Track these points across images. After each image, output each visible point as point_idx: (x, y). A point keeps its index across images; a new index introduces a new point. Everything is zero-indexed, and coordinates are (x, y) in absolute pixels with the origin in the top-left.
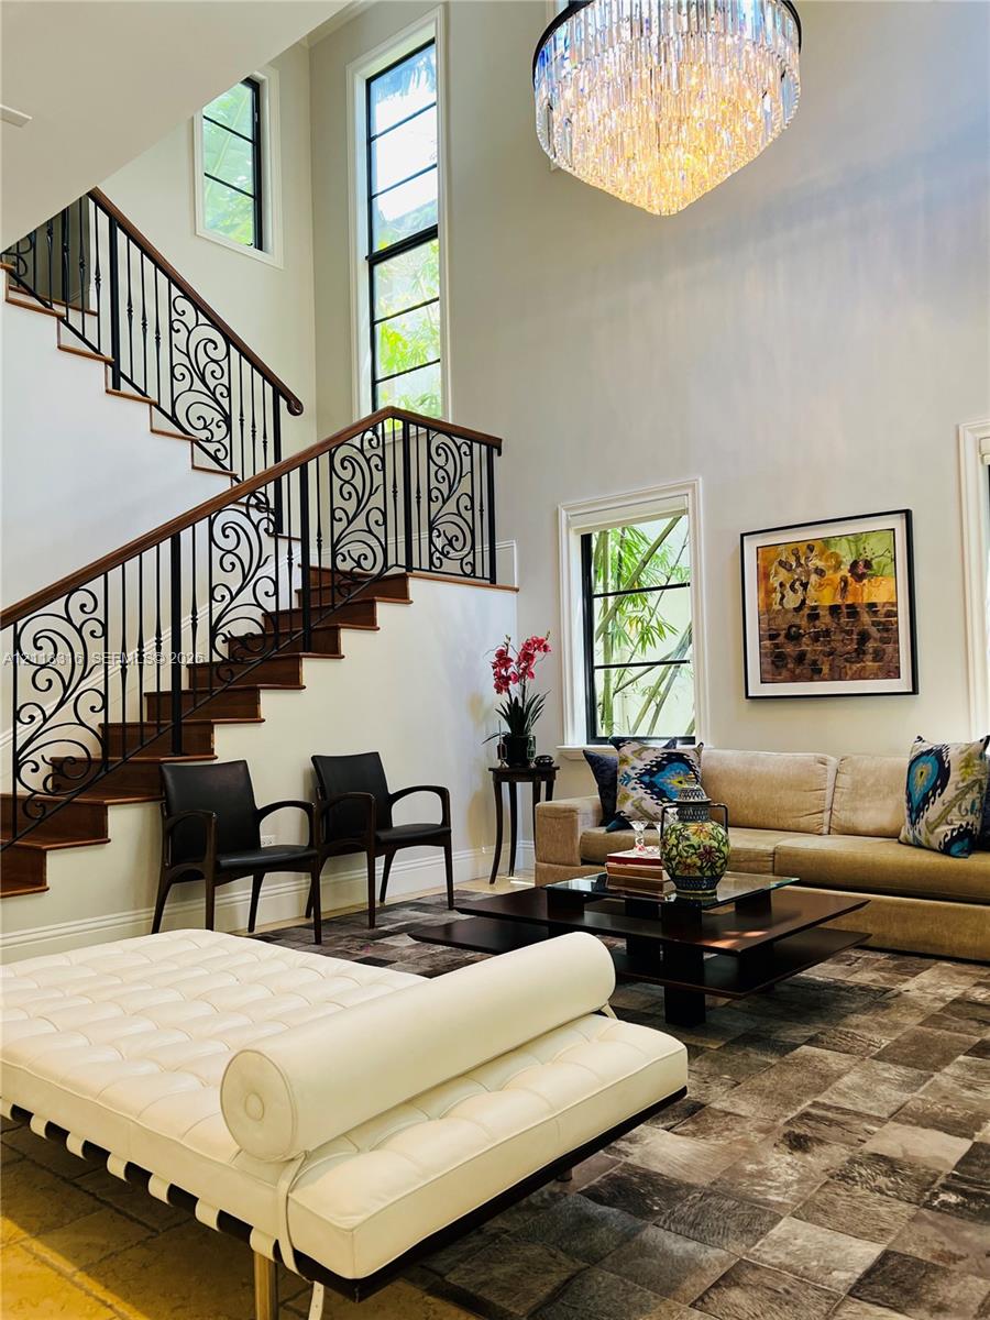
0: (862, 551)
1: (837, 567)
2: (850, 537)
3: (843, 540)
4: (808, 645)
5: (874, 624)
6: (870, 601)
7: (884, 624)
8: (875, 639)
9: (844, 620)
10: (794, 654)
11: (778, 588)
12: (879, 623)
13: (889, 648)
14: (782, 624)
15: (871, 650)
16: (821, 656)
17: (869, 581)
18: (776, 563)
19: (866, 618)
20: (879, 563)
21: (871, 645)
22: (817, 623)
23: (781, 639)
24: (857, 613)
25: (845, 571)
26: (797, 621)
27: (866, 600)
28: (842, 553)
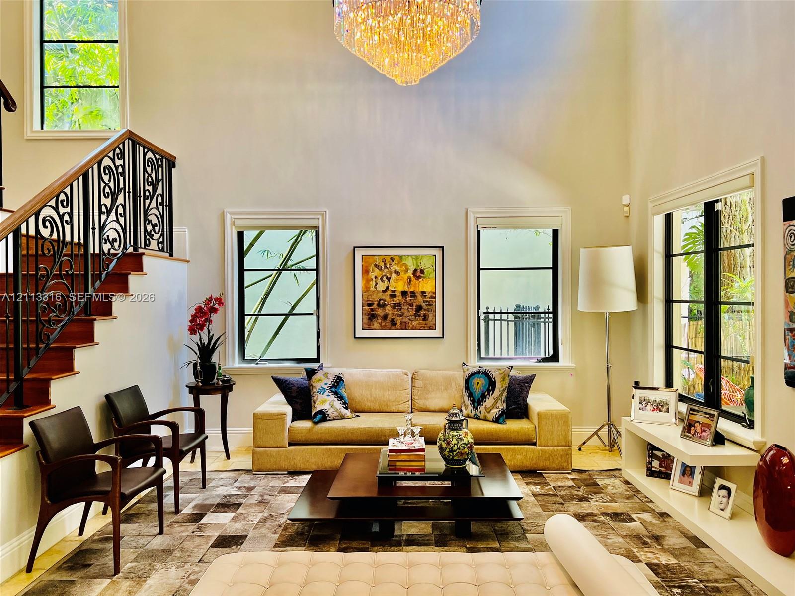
0: (419, 265)
1: (407, 271)
2: (413, 256)
3: (410, 257)
4: (389, 310)
5: (424, 302)
6: (423, 290)
7: (429, 302)
8: (424, 309)
9: (408, 299)
10: (382, 315)
11: (374, 279)
12: (427, 302)
13: (431, 315)
14: (375, 298)
15: (422, 315)
16: (396, 317)
17: (423, 280)
18: (373, 265)
19: (420, 299)
20: (428, 271)
21: (422, 312)
22: (395, 299)
23: (375, 306)
24: (416, 296)
25: (410, 273)
26: (384, 297)
27: (421, 289)
28: (409, 264)
